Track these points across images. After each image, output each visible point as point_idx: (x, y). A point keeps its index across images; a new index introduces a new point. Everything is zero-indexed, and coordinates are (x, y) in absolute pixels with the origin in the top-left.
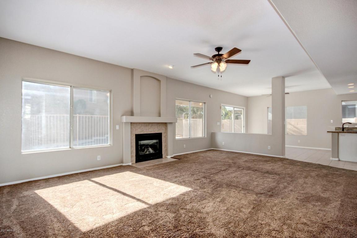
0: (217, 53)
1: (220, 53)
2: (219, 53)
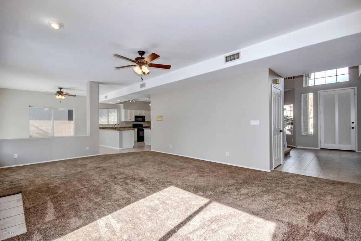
0: (140, 56)
1: (143, 56)
2: (141, 56)
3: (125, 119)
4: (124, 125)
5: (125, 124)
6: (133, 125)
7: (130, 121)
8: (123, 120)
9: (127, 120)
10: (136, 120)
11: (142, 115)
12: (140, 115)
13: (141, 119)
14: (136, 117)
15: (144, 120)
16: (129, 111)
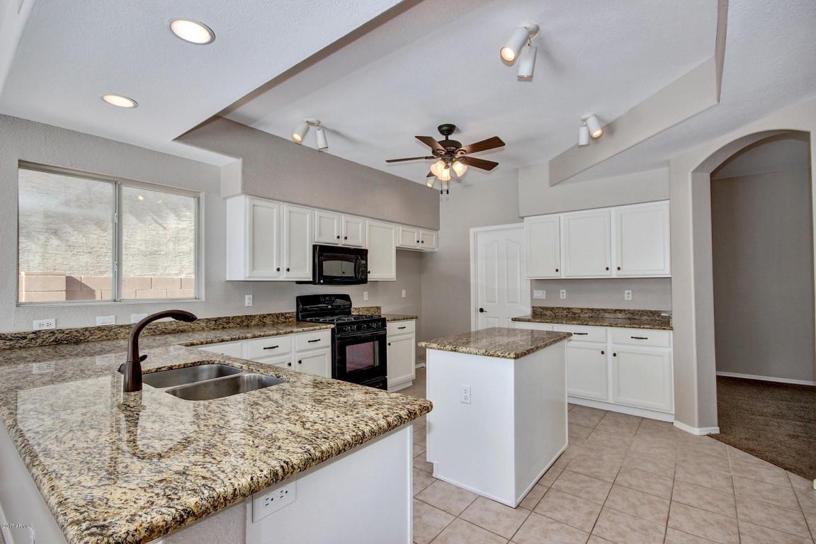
3: (253, 265)
4: (248, 305)
5: (248, 300)
6: (302, 300)
7: (283, 276)
8: (238, 269)
9: (267, 273)
10: (319, 277)
11: (353, 242)
12: (341, 243)
13: (346, 268)
14: (323, 253)
15: (360, 277)
16: (277, 213)
